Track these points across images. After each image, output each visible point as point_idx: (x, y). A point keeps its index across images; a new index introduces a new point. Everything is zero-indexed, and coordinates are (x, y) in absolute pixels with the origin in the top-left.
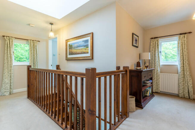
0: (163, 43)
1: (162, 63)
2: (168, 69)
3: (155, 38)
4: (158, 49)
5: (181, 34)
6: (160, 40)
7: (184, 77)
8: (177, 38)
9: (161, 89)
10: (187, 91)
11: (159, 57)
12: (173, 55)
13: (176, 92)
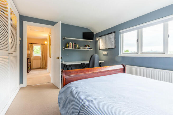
0: (34, 46)
1: (34, 56)
2: (37, 58)
3: (31, 43)
4: (33, 49)
5: (42, 44)
6: (34, 45)
7: (43, 61)
8: (40, 45)
9: (34, 67)
10: (43, 66)
11: (33, 52)
12: (37, 50)
13: (40, 67)
